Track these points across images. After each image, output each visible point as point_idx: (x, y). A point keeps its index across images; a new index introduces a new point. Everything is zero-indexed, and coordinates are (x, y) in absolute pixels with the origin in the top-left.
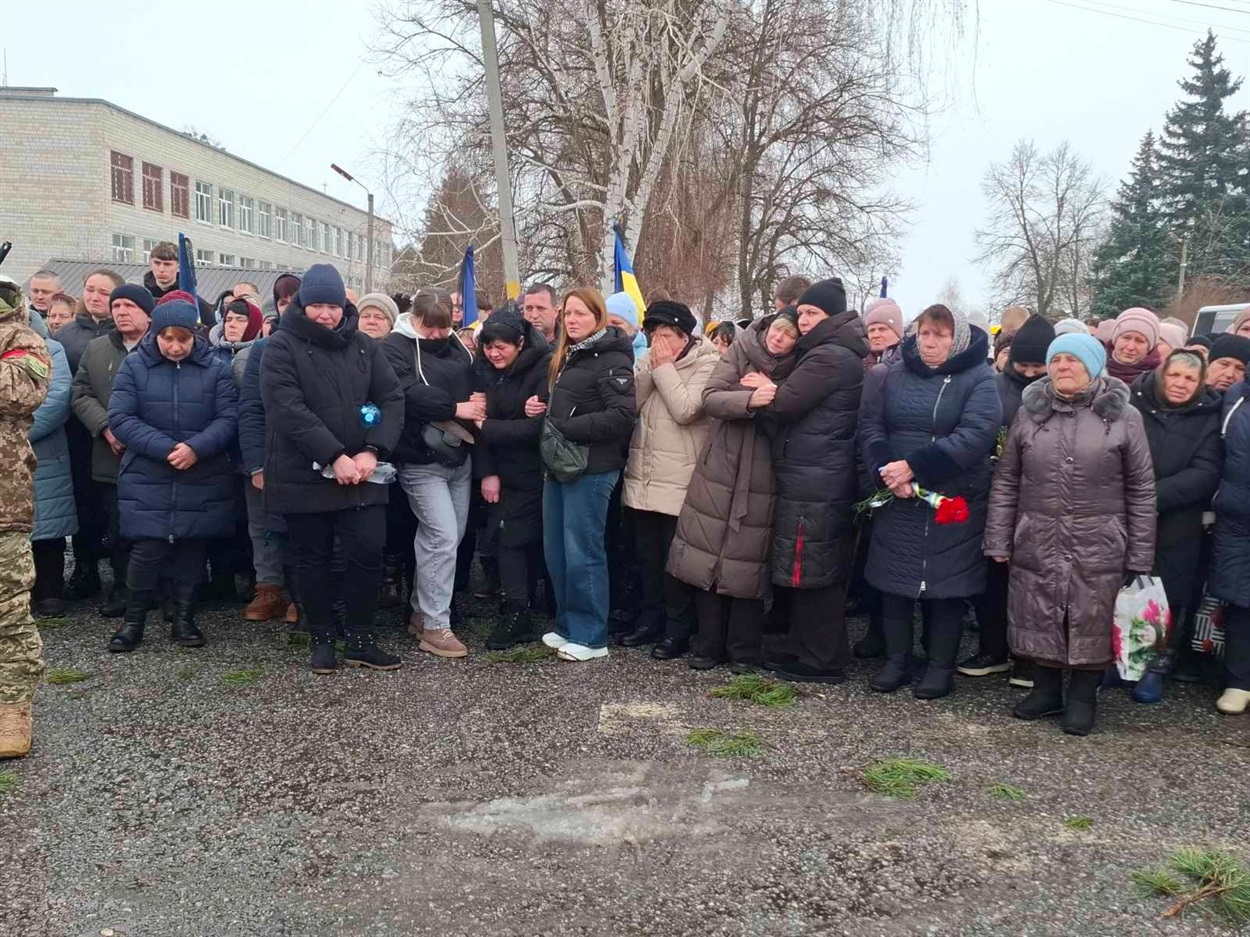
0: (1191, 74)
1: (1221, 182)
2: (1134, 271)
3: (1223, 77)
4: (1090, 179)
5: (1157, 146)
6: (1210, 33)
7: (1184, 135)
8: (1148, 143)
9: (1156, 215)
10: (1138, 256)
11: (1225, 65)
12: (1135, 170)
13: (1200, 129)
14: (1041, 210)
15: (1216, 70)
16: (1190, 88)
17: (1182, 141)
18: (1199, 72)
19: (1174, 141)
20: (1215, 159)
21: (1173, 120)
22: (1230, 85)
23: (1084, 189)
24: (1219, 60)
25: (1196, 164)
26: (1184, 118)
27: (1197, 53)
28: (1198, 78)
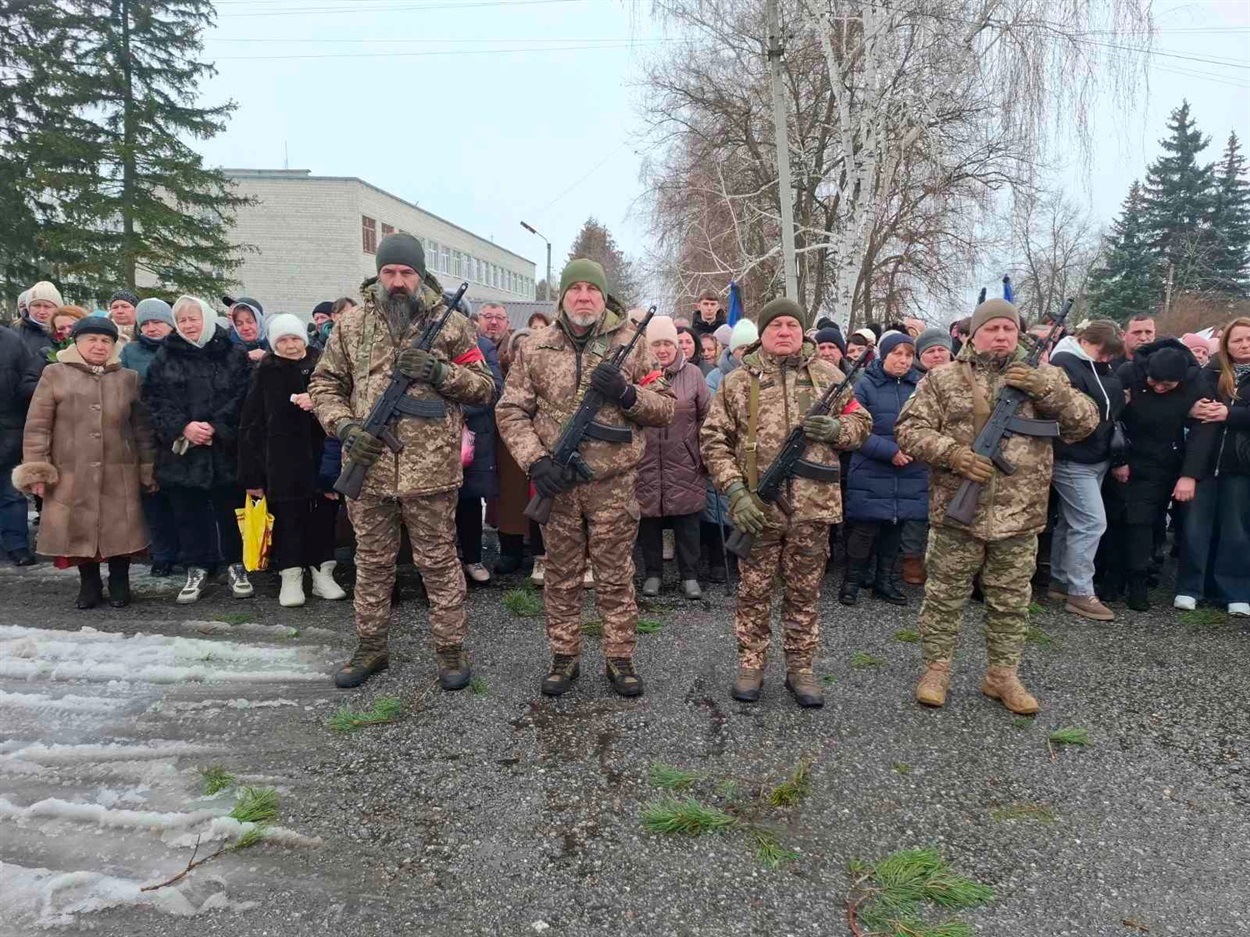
0: (1169, 135)
1: (1192, 218)
2: (1123, 289)
3: (1196, 136)
4: (1081, 217)
5: (1141, 192)
6: (1184, 101)
7: (1163, 182)
8: (1135, 190)
9: (1142, 244)
10: (1126, 277)
11: (1197, 127)
12: (1125, 210)
13: (1176, 177)
14: (1041, 243)
15: (1190, 131)
16: (1168, 146)
17: (1161, 187)
18: (1176, 134)
19: (1154, 187)
20: (1189, 200)
21: (1155, 171)
22: (1201, 142)
23: (1075, 226)
24: (1192, 123)
25: (1172, 205)
26: (1163, 169)
27: (1174, 118)
28: (1175, 138)
